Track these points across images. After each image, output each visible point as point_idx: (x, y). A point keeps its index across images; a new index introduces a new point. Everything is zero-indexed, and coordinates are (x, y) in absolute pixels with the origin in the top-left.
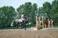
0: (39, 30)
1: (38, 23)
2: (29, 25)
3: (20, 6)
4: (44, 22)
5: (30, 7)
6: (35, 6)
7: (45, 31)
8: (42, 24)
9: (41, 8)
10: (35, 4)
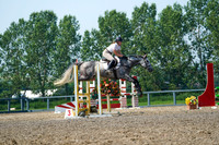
0: (84, 116)
1: (81, 91)
2: (45, 100)
3: (13, 24)
4: (102, 86)
5: (49, 30)
6: (69, 26)
7: (108, 120)
8: (95, 96)
9: (94, 32)
10: (70, 17)
